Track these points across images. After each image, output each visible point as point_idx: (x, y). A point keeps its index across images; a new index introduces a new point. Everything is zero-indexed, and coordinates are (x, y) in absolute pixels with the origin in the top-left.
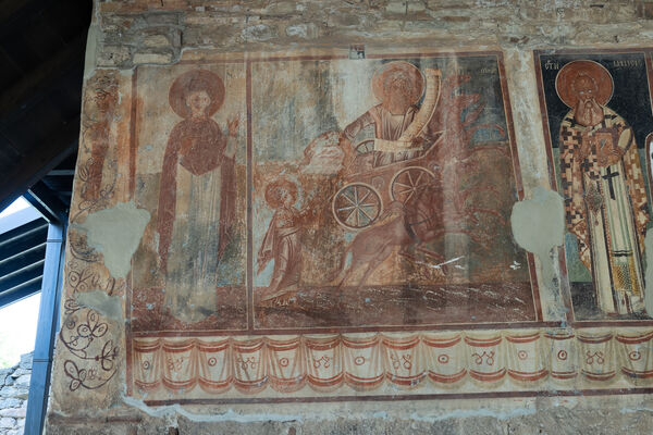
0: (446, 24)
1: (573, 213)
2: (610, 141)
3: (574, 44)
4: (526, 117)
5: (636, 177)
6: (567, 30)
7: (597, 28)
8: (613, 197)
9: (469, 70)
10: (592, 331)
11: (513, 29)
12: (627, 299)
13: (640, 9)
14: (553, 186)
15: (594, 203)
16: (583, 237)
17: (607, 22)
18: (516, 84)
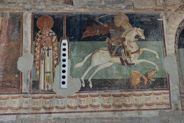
0: (8, 4)
1: (36, 60)
2: (50, 39)
3: (44, 11)
4: (27, 32)
5: (56, 50)
6: (44, 7)
7: (52, 6)
8: (48, 56)
9: (12, 18)
10: (36, 95)
11: (27, 6)
12: (48, 86)
13: (65, 1)
14: (32, 53)
15: (42, 58)
16: (38, 67)
17: (56, 5)
18: (25, 22)
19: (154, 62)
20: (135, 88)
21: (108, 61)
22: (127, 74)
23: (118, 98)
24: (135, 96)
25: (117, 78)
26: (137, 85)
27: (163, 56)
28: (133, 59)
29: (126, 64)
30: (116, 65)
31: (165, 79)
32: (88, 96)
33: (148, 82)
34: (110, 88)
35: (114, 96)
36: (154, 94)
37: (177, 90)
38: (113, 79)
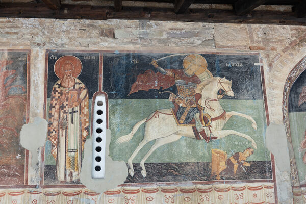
0: (6, 35)
1: (52, 130)
2: (76, 95)
3: (67, 48)
4: (37, 83)
5: (85, 113)
6: (66, 40)
7: (80, 40)
8: (73, 123)
9: (12, 58)
10: (51, 190)
11: (38, 39)
12: (71, 174)
13: (102, 32)
14: (45, 117)
15: (63, 126)
16: (55, 142)
17: (86, 38)
18: (35, 66)
19: (249, 134)
20: (217, 178)
21: (173, 132)
22: (204, 154)
23: (190, 195)
24: (218, 191)
25: (188, 161)
26: (221, 173)
27: (263, 124)
28: (214, 129)
29: (203, 138)
30: (186, 140)
31: (268, 163)
32: (139, 192)
33: (239, 168)
34: (175, 177)
35: (182, 191)
36: (250, 188)
37: (287, 181)
38: (182, 163)
